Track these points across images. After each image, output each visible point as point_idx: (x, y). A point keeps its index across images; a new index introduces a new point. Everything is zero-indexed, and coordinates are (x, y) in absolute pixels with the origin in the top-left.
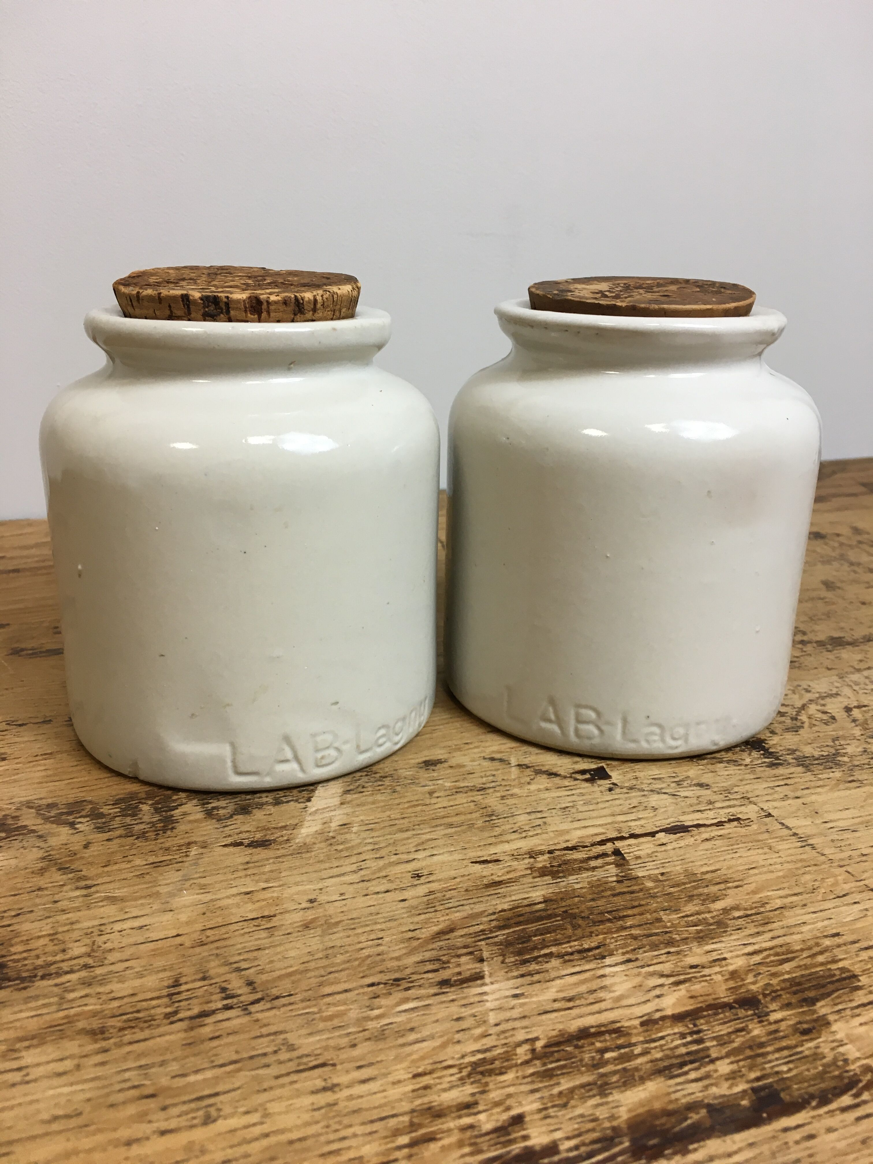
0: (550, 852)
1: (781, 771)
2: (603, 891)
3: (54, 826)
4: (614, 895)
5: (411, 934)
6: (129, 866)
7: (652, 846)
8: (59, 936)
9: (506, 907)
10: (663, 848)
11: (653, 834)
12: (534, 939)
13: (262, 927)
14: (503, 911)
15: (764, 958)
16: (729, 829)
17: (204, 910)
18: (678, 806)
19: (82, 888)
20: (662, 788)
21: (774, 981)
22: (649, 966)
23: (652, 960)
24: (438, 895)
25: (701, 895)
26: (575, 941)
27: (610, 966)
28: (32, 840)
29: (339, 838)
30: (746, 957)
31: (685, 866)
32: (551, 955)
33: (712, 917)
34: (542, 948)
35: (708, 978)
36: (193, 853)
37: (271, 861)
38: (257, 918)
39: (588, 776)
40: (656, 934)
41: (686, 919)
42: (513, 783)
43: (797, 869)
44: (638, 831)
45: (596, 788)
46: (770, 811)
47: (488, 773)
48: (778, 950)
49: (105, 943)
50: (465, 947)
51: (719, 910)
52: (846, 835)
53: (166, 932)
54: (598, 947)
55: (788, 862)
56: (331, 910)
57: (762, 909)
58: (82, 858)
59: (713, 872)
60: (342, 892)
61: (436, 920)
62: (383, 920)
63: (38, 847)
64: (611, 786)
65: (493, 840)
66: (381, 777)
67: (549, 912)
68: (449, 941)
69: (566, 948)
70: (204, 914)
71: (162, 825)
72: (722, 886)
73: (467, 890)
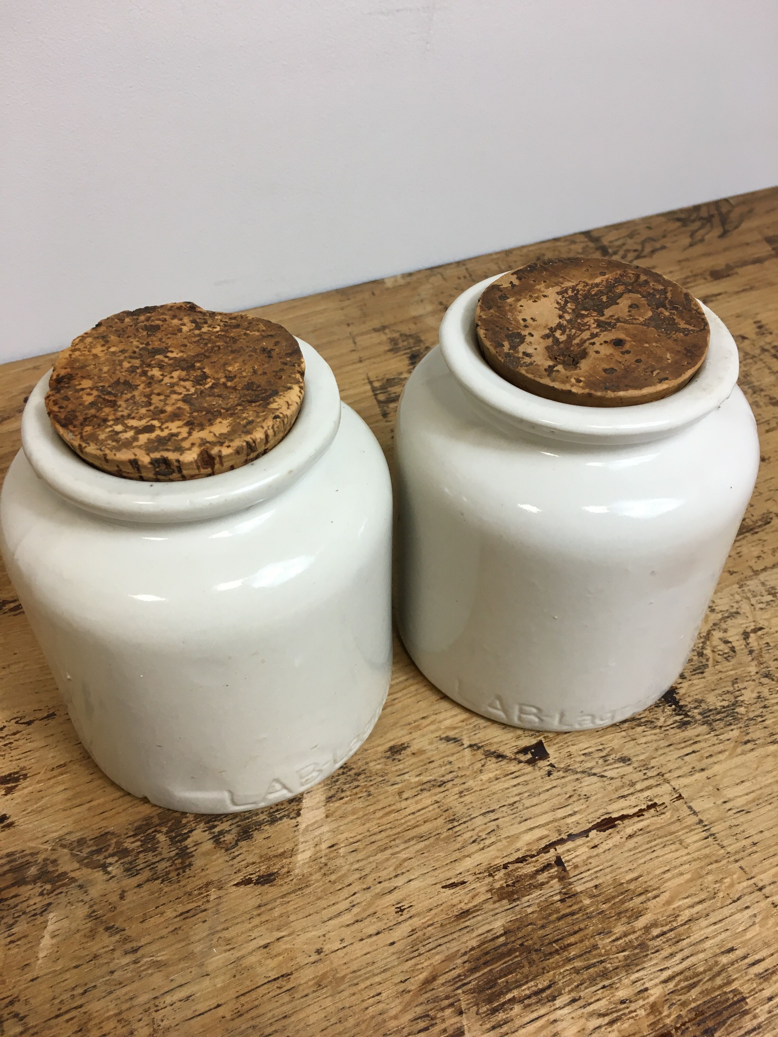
0: (505, 867)
1: (690, 732)
2: (550, 915)
3: (90, 871)
4: (559, 919)
5: (402, 987)
6: (162, 919)
7: (587, 850)
8: (124, 1016)
9: (474, 943)
10: (595, 852)
11: (586, 833)
12: (500, 981)
13: (285, 989)
14: (473, 949)
15: (676, 985)
16: (648, 820)
17: (234, 971)
18: (606, 791)
19: (130, 953)
20: (591, 768)
21: (683, 1013)
22: (590, 1004)
23: (592, 997)
24: (420, 933)
25: (627, 911)
26: (531, 980)
27: (560, 1008)
28: (75, 893)
29: (332, 865)
30: (664, 985)
31: (614, 874)
32: (513, 1001)
33: (637, 939)
34: (507, 993)
35: (634, 1014)
36: (212, 898)
37: (278, 901)
38: (278, 978)
39: (529, 756)
40: (594, 965)
41: (616, 943)
42: (468, 773)
43: (702, 868)
44: (575, 831)
45: (538, 773)
46: (680, 791)
47: (446, 759)
48: (687, 974)
49: (162, 1021)
50: (447, 998)
51: (641, 929)
52: (742, 818)
53: (208, 1003)
54: (549, 987)
55: (695, 860)
56: (337, 960)
57: (675, 924)
58: (122, 912)
59: (636, 879)
60: (342, 937)
61: (420, 967)
62: (378, 971)
63: (82, 901)
64: (549, 768)
65: (457, 855)
66: (355, 774)
67: (509, 946)
68: (434, 991)
69: (525, 990)
70: (235, 976)
71: (180, 861)
72: (643, 898)
73: (442, 925)
